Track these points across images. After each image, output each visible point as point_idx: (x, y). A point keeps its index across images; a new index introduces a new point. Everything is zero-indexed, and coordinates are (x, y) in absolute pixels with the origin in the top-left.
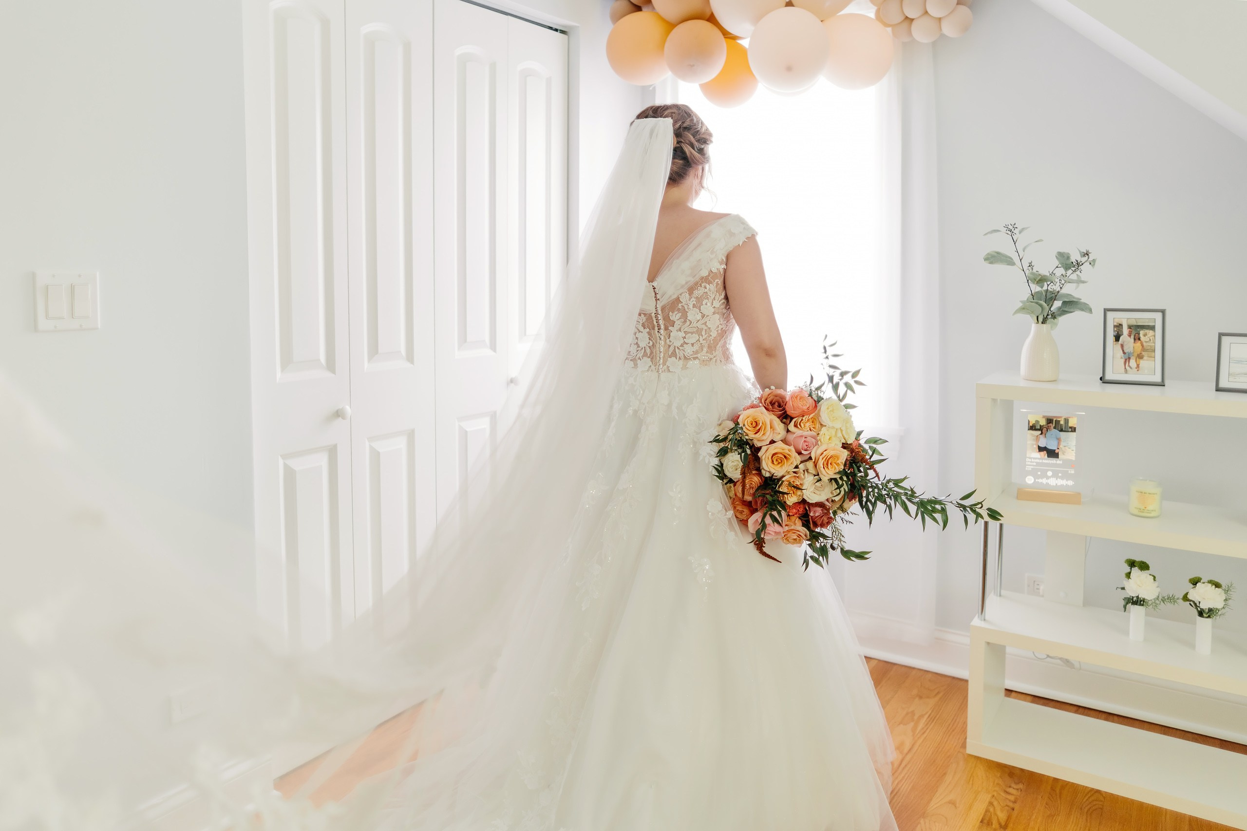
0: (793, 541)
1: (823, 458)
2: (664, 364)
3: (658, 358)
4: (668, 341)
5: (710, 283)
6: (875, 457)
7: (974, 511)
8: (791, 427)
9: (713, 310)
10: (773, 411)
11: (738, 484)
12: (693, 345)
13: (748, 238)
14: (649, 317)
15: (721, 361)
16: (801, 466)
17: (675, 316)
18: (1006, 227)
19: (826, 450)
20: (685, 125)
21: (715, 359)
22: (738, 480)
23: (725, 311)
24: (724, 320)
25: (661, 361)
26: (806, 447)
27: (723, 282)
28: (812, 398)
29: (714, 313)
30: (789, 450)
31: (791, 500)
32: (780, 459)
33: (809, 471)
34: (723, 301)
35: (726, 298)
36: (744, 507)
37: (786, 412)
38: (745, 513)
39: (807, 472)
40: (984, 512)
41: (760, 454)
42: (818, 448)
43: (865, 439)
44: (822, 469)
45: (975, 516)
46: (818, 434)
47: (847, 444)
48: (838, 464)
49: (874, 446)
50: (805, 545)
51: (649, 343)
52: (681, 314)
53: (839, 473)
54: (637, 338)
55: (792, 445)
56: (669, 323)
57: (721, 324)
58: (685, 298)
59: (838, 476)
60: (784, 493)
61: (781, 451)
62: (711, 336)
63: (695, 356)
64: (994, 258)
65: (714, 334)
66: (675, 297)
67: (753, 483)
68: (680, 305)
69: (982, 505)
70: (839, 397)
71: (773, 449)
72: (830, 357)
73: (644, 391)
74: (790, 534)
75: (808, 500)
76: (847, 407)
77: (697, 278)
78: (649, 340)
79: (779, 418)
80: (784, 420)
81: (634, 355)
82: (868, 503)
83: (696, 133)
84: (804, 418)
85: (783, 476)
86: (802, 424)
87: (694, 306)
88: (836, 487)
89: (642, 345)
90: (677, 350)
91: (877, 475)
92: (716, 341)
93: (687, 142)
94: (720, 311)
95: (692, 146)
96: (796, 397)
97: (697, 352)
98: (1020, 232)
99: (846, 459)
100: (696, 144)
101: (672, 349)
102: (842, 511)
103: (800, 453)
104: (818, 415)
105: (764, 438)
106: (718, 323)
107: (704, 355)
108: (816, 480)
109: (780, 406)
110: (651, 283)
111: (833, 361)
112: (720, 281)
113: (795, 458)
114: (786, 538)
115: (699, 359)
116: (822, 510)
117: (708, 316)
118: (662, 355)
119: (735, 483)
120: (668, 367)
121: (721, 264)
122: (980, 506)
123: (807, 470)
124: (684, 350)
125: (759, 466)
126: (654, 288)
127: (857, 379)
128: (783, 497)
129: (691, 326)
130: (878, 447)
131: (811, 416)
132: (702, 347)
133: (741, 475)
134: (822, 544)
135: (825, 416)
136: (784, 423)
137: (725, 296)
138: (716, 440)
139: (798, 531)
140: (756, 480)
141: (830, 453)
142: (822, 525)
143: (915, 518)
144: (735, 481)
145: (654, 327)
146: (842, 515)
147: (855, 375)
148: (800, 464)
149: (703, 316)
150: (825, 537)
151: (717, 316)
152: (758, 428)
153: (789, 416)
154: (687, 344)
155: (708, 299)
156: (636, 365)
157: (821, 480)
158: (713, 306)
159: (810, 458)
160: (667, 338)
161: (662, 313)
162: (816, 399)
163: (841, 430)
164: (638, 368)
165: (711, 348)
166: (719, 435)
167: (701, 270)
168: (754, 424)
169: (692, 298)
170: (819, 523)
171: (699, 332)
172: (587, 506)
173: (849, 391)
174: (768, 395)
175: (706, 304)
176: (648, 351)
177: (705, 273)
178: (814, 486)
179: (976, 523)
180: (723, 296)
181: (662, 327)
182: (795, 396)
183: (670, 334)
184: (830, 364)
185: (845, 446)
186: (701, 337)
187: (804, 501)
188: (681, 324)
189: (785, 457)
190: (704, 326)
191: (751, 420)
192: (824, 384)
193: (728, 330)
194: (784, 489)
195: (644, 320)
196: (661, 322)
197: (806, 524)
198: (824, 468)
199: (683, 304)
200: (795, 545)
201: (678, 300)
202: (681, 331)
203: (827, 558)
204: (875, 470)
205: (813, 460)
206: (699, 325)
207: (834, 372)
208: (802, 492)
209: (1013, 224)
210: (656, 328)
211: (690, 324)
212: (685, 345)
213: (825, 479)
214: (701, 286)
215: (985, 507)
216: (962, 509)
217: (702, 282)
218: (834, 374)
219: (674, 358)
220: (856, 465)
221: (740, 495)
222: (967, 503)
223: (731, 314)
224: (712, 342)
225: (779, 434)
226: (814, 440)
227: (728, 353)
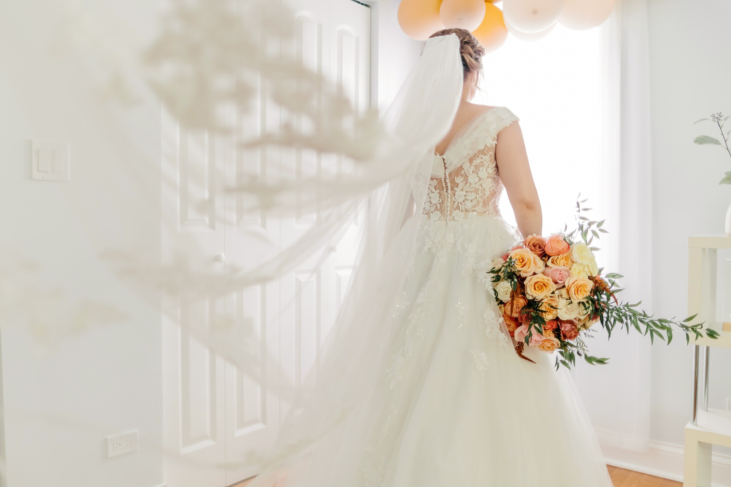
0: (547, 348)
1: (574, 287)
2: (450, 215)
3: (446, 211)
4: (453, 198)
5: (485, 154)
6: (613, 288)
7: (695, 331)
8: (549, 263)
9: (487, 175)
10: (535, 251)
11: (507, 304)
12: (472, 201)
13: (513, 122)
14: (440, 181)
15: (492, 214)
16: (557, 293)
17: (459, 180)
18: (713, 116)
19: (576, 281)
20: (465, 40)
21: (488, 211)
22: (507, 302)
23: (496, 176)
24: (495, 184)
25: (449, 213)
26: (561, 278)
27: (494, 154)
28: (566, 241)
29: (488, 177)
30: (548, 280)
31: (548, 317)
32: (541, 286)
33: (563, 296)
34: (495, 168)
35: (497, 166)
36: (512, 322)
37: (545, 252)
38: (512, 326)
39: (561, 297)
40: (703, 332)
41: (525, 283)
42: (570, 279)
43: (606, 274)
44: (573, 294)
45: (696, 335)
46: (570, 269)
47: (592, 277)
48: (585, 291)
49: (613, 279)
50: (556, 353)
51: (439, 200)
52: (463, 178)
53: (586, 298)
54: (430, 198)
55: (550, 276)
56: (455, 185)
57: (492, 186)
58: (466, 166)
59: (585, 301)
60: (542, 311)
61: (541, 280)
62: (485, 194)
63: (473, 209)
64: (702, 140)
65: (487, 193)
66: (459, 165)
67: (519, 304)
68: (463, 171)
69: (702, 325)
70: (586, 242)
71: (535, 279)
72: (581, 211)
73: (435, 235)
74: (546, 343)
75: (561, 318)
76: (593, 249)
77: (476, 151)
78: (440, 198)
79: (539, 256)
80: (544, 258)
81: (428, 210)
82: (608, 322)
83: (473, 47)
84: (559, 257)
85: (542, 300)
86: (558, 261)
87: (473, 172)
88: (584, 308)
89: (434, 202)
90: (460, 205)
91: (616, 301)
92: (489, 199)
93: (467, 52)
94: (492, 176)
95: (471, 55)
96: (554, 241)
97: (474, 206)
98: (725, 120)
99: (592, 289)
100: (473, 54)
101: (456, 204)
102: (585, 328)
103: (556, 283)
104: (571, 254)
105: (529, 270)
106: (490, 185)
107: (479, 208)
108: (568, 303)
109: (540, 247)
110: (441, 156)
111: (583, 214)
112: (492, 153)
113: (552, 286)
114: (543, 347)
115: (476, 211)
116: (571, 326)
117: (483, 179)
118: (449, 208)
119: (505, 304)
120: (453, 217)
121: (494, 140)
122: (700, 326)
123: (561, 295)
124: (465, 205)
125: (523, 292)
126: (444, 160)
127: (602, 227)
128: (542, 315)
129: (470, 187)
130: (617, 281)
131: (565, 255)
132: (478, 202)
133: (510, 298)
134: (571, 352)
135: (576, 255)
136: (543, 260)
137: (496, 165)
138: (492, 272)
139: (552, 341)
140: (522, 302)
141: (580, 282)
142: (571, 338)
143: (645, 335)
144: (505, 302)
145: (443, 188)
146: (585, 331)
147: (600, 224)
148: (556, 291)
149: (480, 179)
150: (572, 345)
151: (490, 180)
152: (524, 263)
153: (547, 255)
154: (467, 200)
155: (483, 167)
156: (429, 217)
157: (572, 303)
158: (487, 172)
159: (564, 287)
160: (453, 196)
161: (449, 177)
162: (569, 242)
163: (588, 266)
164: (431, 219)
165: (485, 204)
166: (494, 268)
167: (479, 145)
168: (521, 260)
169: (472, 166)
170: (568, 335)
171: (476, 191)
172: (394, 316)
173: (594, 237)
174: (531, 240)
175: (482, 170)
176: (439, 206)
177: (481, 147)
178: (566, 308)
179: (696, 340)
180: (494, 165)
181: (449, 188)
182: (552, 240)
183: (455, 193)
184: (580, 216)
185: (590, 278)
186: (478, 195)
187: (557, 319)
188: (463, 185)
189: (544, 285)
190: (481, 188)
191: (519, 257)
192: (575, 231)
193: (497, 191)
194: (543, 308)
195: (436, 183)
196: (449, 185)
197: (558, 336)
198: (575, 294)
199: (465, 171)
200: (548, 352)
201: (461, 168)
202: (463, 191)
203: (574, 362)
204: (614, 297)
205: (567, 288)
206: (477, 186)
207: (583, 222)
208: (556, 311)
209: (719, 113)
210: (445, 189)
211: (470, 185)
212: (466, 201)
213: (575, 302)
214: (479, 157)
215: (705, 327)
216: (684, 329)
217: (480, 154)
218: (583, 224)
219: (457, 211)
220: (599, 293)
221: (509, 312)
222: (689, 324)
223: (500, 180)
224: (486, 199)
225: (540, 267)
226: (567, 273)
227: (497, 209)
